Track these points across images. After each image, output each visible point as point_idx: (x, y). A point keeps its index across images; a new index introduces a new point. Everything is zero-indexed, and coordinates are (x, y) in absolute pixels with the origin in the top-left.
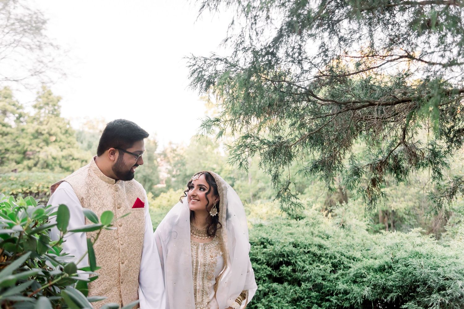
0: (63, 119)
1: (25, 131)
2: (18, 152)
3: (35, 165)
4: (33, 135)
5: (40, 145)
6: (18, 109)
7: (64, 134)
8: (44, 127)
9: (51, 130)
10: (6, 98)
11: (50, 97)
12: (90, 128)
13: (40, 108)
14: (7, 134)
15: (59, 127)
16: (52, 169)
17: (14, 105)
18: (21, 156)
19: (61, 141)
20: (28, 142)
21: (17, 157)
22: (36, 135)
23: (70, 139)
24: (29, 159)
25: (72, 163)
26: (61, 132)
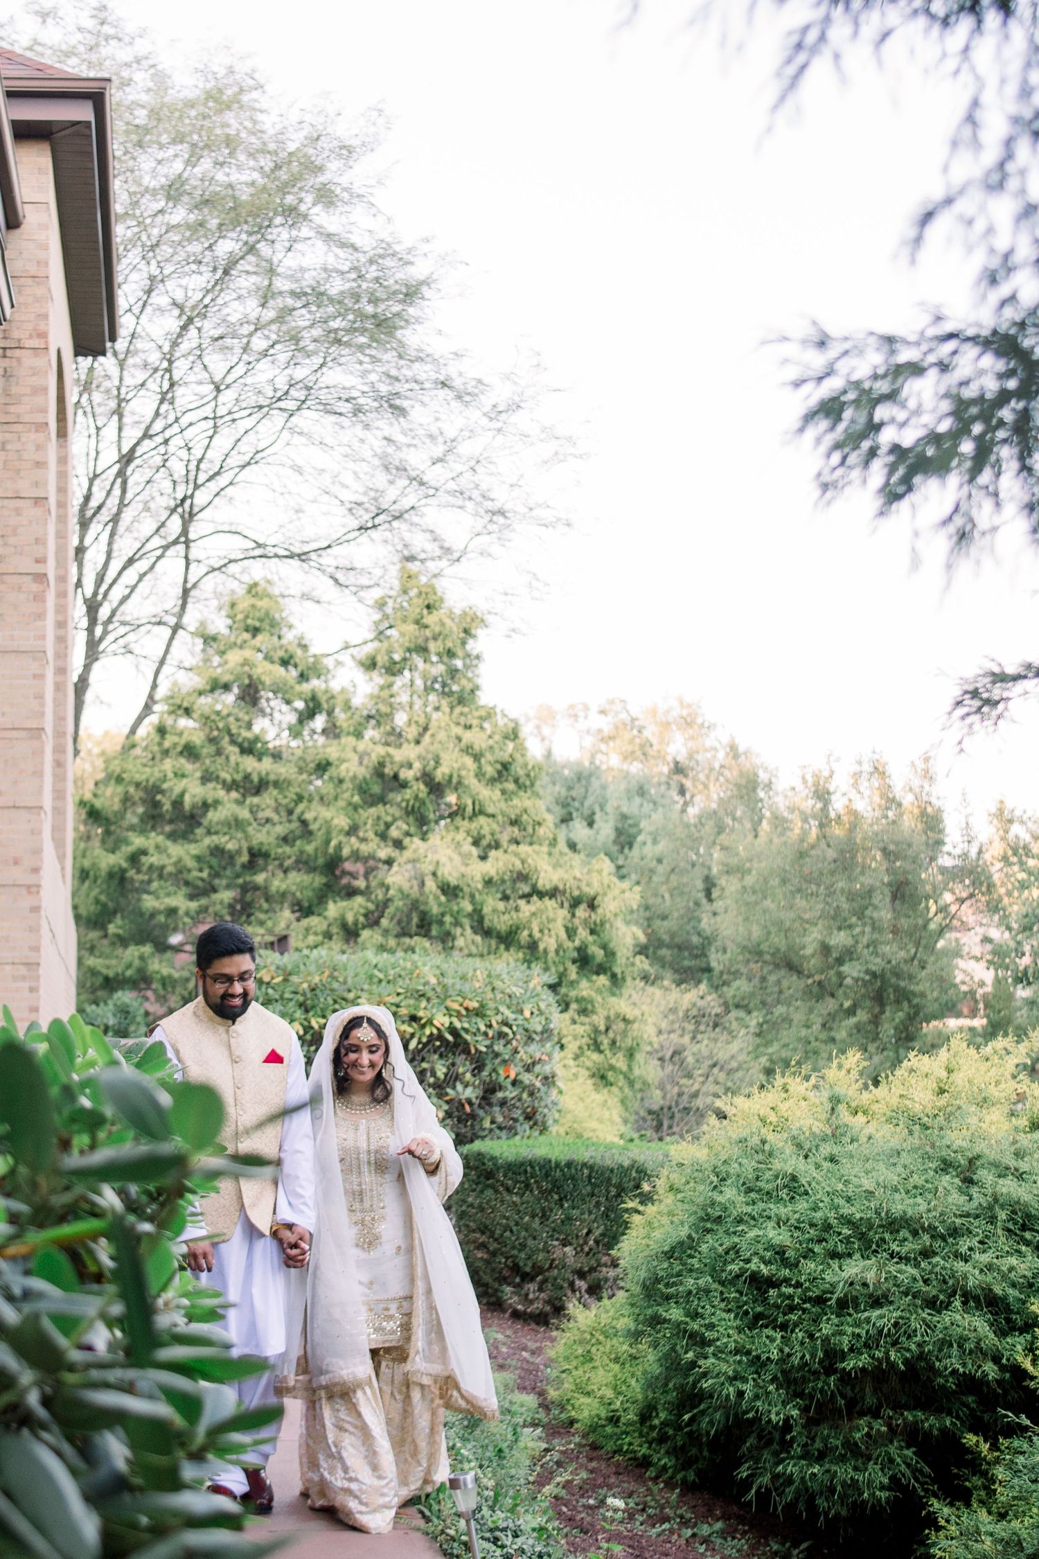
0: (489, 715)
1: (332, 771)
2: (304, 863)
3: (373, 920)
4: (362, 789)
5: (394, 833)
6: (303, 677)
7: (492, 781)
8: (408, 752)
9: (437, 762)
10: (255, 631)
11: (430, 619)
12: (628, 757)
13: (393, 669)
14: (260, 787)
15: (468, 750)
16: (446, 939)
17: (285, 663)
18: (319, 880)
19: (479, 812)
20: (342, 822)
21: (298, 882)
22: (376, 789)
23: (522, 801)
24: (351, 893)
25: (526, 909)
26: (479, 775)
